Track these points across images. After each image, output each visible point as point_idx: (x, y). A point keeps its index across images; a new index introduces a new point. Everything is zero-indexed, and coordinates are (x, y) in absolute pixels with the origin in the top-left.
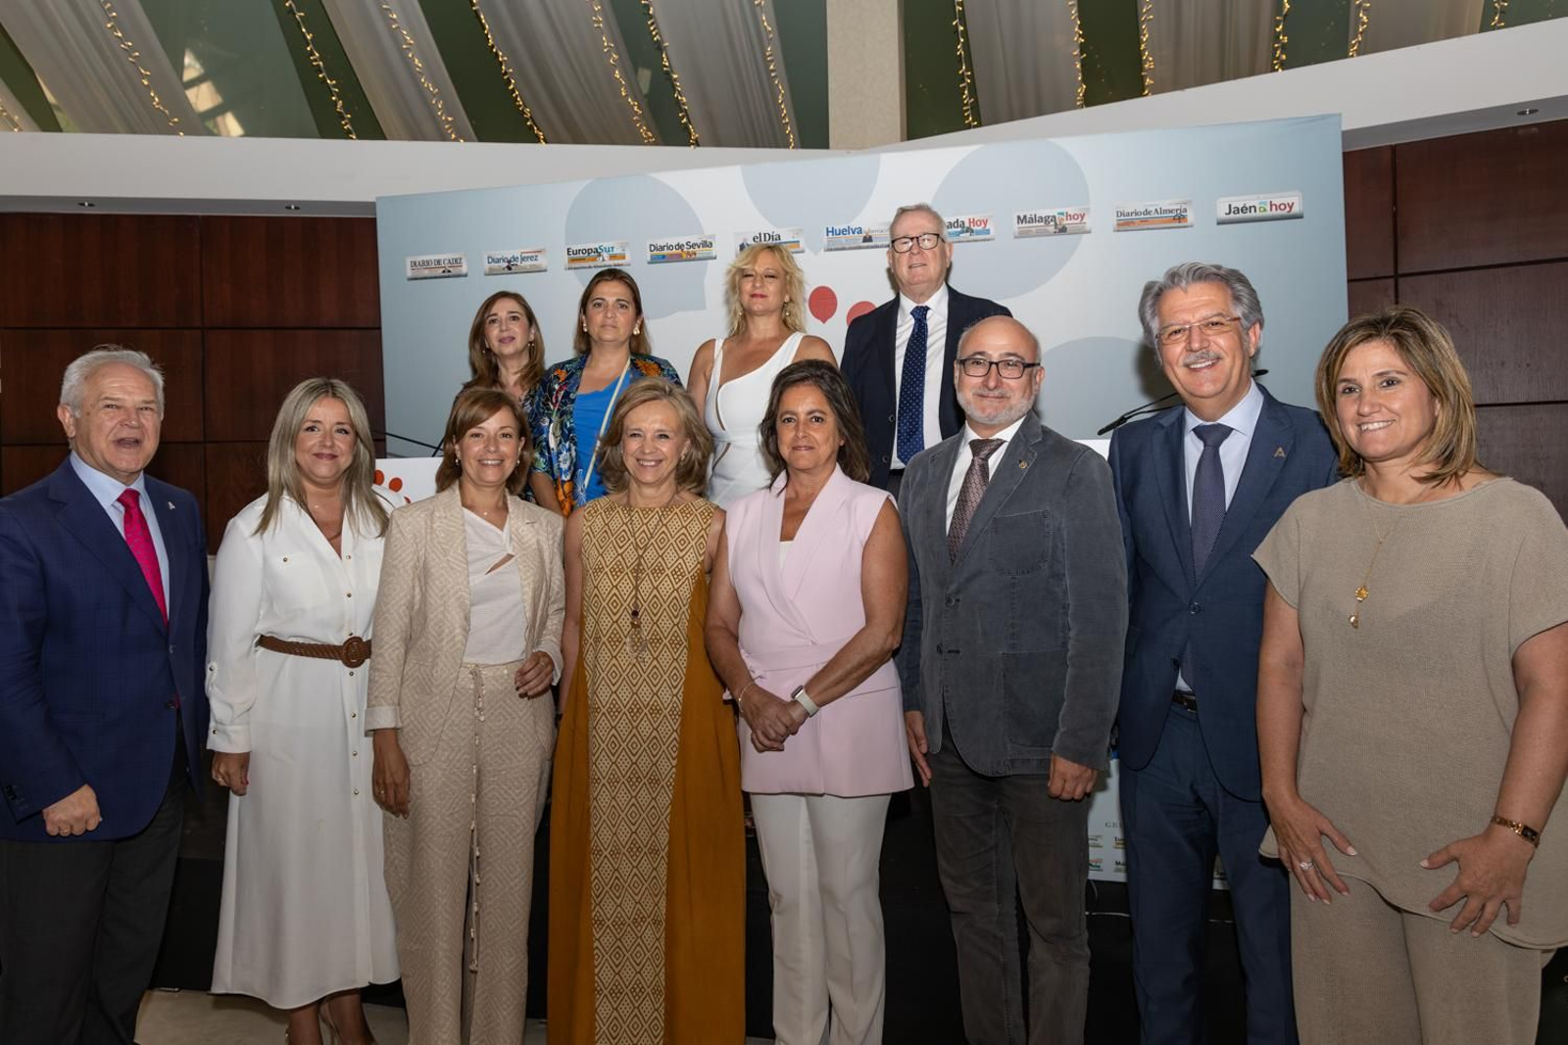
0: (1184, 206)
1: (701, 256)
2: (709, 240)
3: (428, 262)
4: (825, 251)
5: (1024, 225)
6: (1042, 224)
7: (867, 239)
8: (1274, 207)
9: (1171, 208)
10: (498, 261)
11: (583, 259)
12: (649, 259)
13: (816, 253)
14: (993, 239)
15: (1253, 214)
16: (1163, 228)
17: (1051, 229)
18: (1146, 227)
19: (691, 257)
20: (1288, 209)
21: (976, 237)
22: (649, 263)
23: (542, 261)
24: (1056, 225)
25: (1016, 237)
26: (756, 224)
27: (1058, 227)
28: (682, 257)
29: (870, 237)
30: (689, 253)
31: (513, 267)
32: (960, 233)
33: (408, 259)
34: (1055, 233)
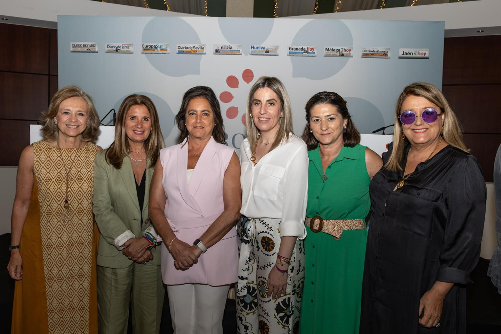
0: (387, 50)
1: (199, 52)
2: (203, 46)
3: (80, 45)
4: (250, 55)
5: (328, 52)
6: (335, 52)
7: (267, 52)
8: (419, 54)
9: (382, 50)
10: (112, 47)
11: (149, 50)
12: (177, 52)
13: (246, 56)
14: (316, 56)
15: (411, 56)
16: (379, 58)
17: (338, 54)
18: (373, 57)
19: (195, 53)
20: (424, 55)
21: (309, 55)
22: (177, 54)
23: (131, 49)
24: (340, 53)
25: (324, 56)
26: (223, 42)
27: (341, 54)
28: (191, 52)
29: (268, 51)
30: (194, 51)
31: (118, 51)
32: (303, 53)
33: (71, 44)
34: (339, 56)
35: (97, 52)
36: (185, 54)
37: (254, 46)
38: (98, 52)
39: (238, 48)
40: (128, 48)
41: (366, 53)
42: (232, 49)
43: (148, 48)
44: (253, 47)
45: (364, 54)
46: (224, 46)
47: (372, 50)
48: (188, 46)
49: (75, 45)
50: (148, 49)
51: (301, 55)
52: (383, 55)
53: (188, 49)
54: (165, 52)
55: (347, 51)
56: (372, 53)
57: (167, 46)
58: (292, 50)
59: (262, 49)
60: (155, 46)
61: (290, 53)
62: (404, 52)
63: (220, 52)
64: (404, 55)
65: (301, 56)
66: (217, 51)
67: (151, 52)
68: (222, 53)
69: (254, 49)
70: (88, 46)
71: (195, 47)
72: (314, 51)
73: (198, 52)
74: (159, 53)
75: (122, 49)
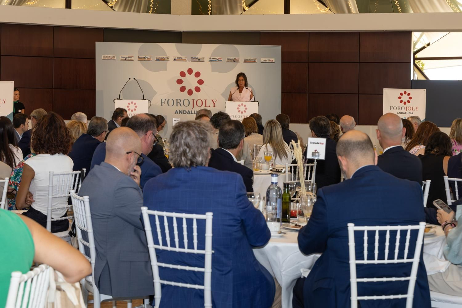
0: (255, 59)
2: (168, 57)
3: (107, 57)
4: (191, 61)
5: (228, 60)
6: (231, 60)
7: (199, 60)
8: (270, 61)
9: (253, 59)
10: (123, 58)
12: (156, 60)
13: (189, 61)
14: (222, 62)
15: (266, 62)
16: (252, 63)
17: (233, 61)
18: (249, 62)
19: (164, 60)
20: (272, 61)
21: (219, 61)
23: (133, 58)
25: (226, 62)
26: (178, 55)
28: (162, 60)
31: (126, 59)
32: (216, 60)
33: (103, 56)
35: (116, 60)
36: (159, 61)
37: (193, 57)
39: (185, 58)
40: (131, 58)
42: (182, 58)
45: (245, 61)
46: (178, 57)
50: (141, 59)
52: (254, 61)
53: (161, 58)
54: (150, 60)
55: (237, 59)
56: (248, 60)
57: (150, 57)
59: (197, 58)
60: (145, 57)
61: (210, 60)
65: (215, 62)
66: (175, 60)
68: (177, 61)
69: (193, 59)
71: (164, 58)
72: (221, 60)
73: (165, 60)
74: (146, 61)
75: (128, 58)
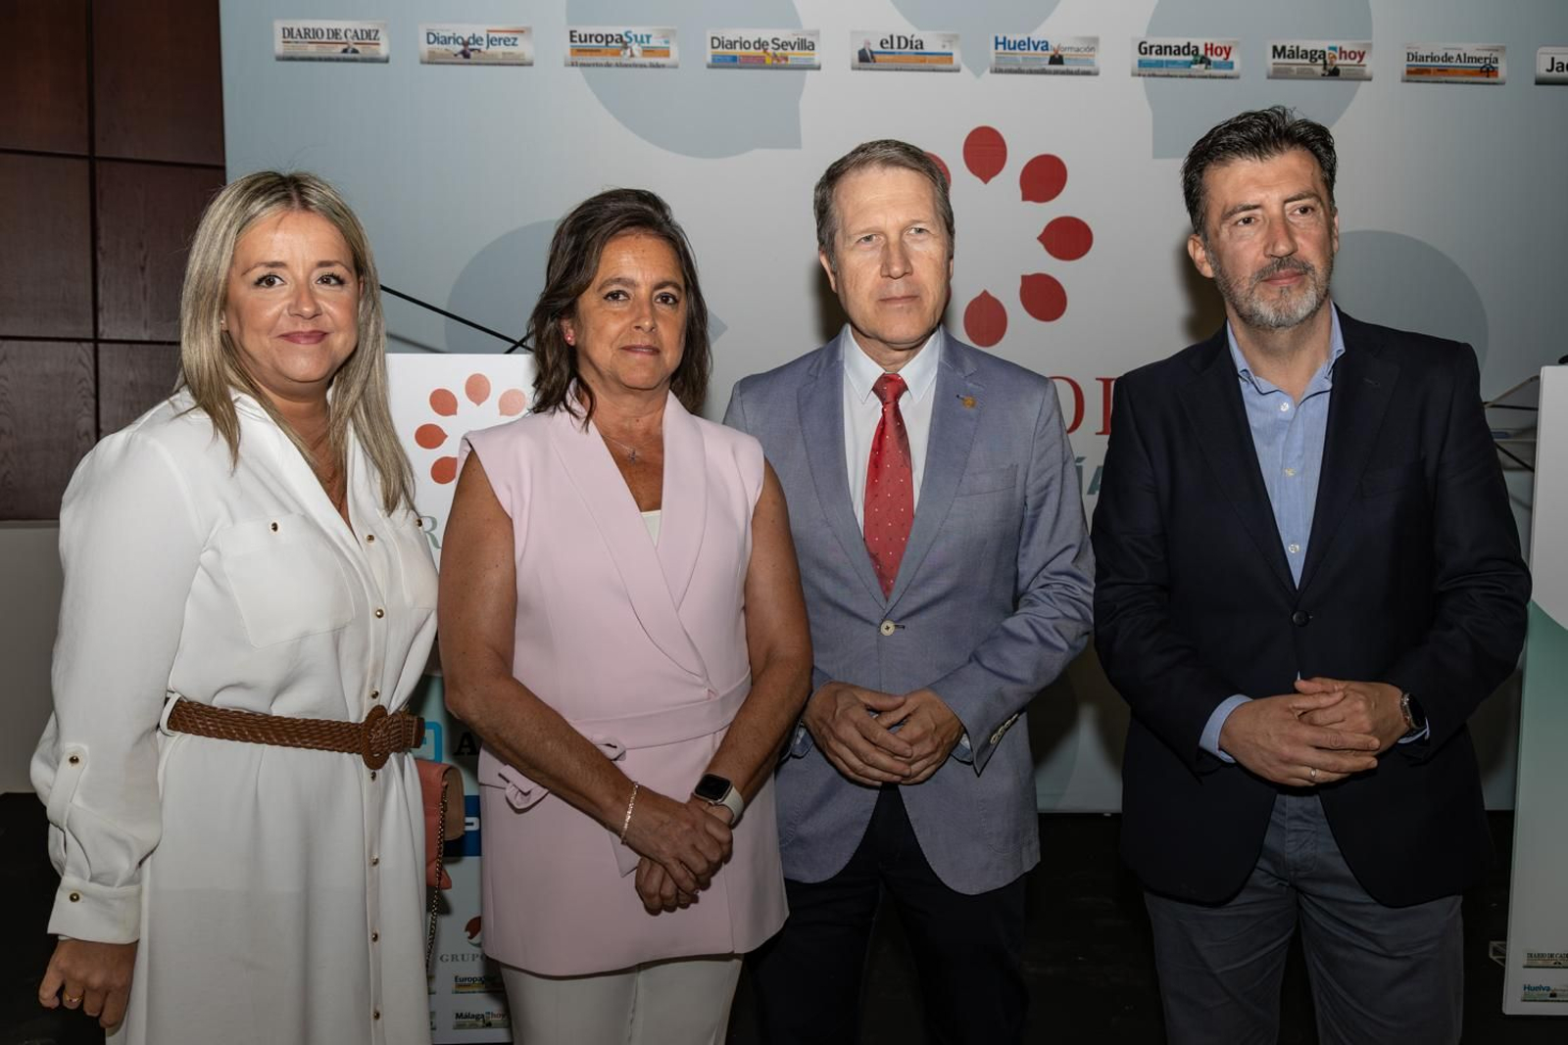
0: (1495, 55)
1: (795, 62)
2: (809, 39)
3: (315, 32)
4: (991, 72)
5: (1282, 60)
6: (1307, 61)
7: (1056, 60)
9: (1478, 54)
10: (446, 41)
11: (597, 51)
12: (709, 59)
13: (978, 74)
14: (1237, 77)
16: (1467, 83)
17: (1319, 69)
18: (1443, 79)
19: (780, 64)
21: (1213, 72)
22: (709, 67)
23: (524, 48)
24: (1325, 64)
25: (1269, 77)
26: (888, 22)
27: (1329, 67)
28: (764, 61)
29: (1061, 57)
30: (775, 56)
31: (472, 54)
32: (1192, 63)
33: (278, 26)
34: (1323, 75)
35: (386, 61)
36: (740, 68)
37: (1005, 39)
38: (391, 61)
39: (944, 46)
40: (513, 44)
41: (1419, 63)
42: (922, 48)
43: (594, 43)
44: (1004, 43)
45: (1413, 69)
46: (892, 37)
47: (1441, 54)
48: (751, 35)
49: (295, 32)
50: (591, 50)
51: (1183, 74)
52: (1481, 71)
53: (752, 47)
54: (661, 60)
55: (1352, 55)
56: (1440, 63)
57: (667, 36)
58: (1151, 53)
59: (1036, 48)
60: (621, 37)
61: (1141, 64)
62: (1556, 62)
63: (875, 61)
64: (1555, 71)
65: (1181, 77)
66: (865, 58)
67: (604, 62)
68: (886, 65)
69: (1007, 51)
70: (349, 34)
71: (780, 43)
72: (1231, 59)
73: (789, 62)
74: (635, 65)
75: (488, 47)
